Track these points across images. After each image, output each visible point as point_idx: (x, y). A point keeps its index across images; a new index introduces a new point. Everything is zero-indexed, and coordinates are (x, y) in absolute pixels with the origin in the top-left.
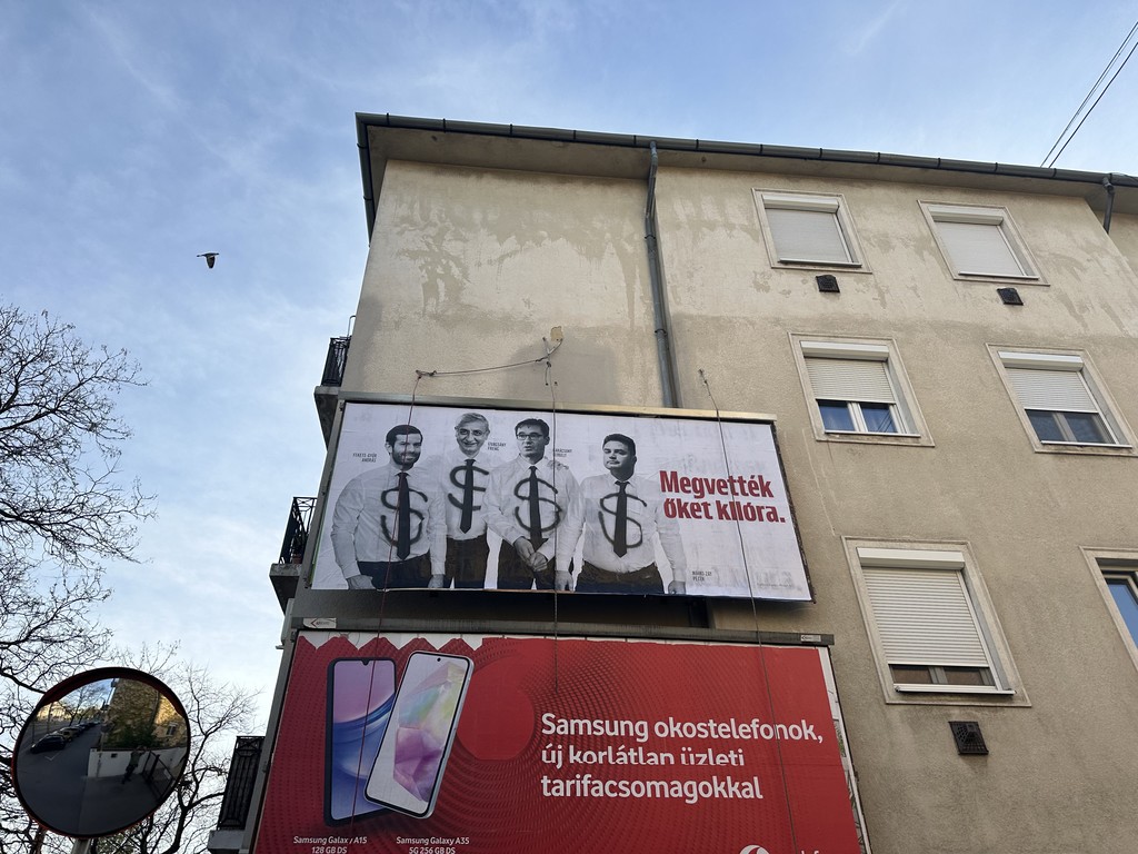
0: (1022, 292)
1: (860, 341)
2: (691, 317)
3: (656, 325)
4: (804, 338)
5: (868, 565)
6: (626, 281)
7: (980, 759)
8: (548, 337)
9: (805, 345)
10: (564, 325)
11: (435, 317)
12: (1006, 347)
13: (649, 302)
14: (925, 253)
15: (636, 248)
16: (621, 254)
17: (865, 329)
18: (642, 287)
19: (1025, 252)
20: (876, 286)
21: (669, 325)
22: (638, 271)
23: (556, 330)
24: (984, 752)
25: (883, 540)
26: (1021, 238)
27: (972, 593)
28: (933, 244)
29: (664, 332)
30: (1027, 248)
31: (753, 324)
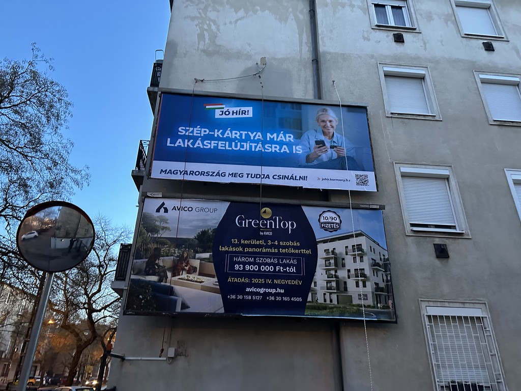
0: (495, 44)
1: (412, 68)
2: (330, 53)
3: (313, 57)
4: (385, 65)
5: (404, 176)
6: (298, 34)
7: (445, 260)
8: (259, 63)
9: (385, 69)
10: (267, 56)
11: (204, 51)
12: (483, 72)
13: (310, 45)
14: (449, 23)
15: (304, 17)
16: (297, 19)
17: (415, 61)
18: (306, 37)
19: (499, 23)
20: (423, 39)
21: (319, 58)
22: (305, 29)
23: (263, 59)
24: (447, 257)
25: (412, 164)
26: (498, 16)
27: (451, 188)
28: (454, 18)
29: (316, 61)
30: (500, 21)
31: (360, 57)
